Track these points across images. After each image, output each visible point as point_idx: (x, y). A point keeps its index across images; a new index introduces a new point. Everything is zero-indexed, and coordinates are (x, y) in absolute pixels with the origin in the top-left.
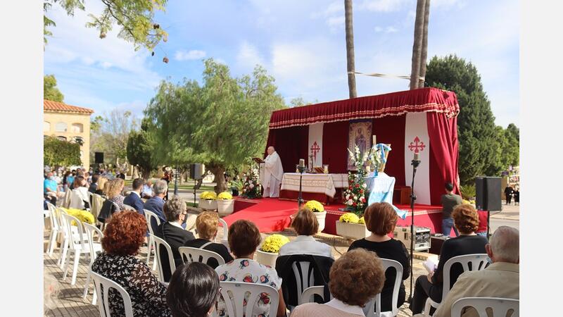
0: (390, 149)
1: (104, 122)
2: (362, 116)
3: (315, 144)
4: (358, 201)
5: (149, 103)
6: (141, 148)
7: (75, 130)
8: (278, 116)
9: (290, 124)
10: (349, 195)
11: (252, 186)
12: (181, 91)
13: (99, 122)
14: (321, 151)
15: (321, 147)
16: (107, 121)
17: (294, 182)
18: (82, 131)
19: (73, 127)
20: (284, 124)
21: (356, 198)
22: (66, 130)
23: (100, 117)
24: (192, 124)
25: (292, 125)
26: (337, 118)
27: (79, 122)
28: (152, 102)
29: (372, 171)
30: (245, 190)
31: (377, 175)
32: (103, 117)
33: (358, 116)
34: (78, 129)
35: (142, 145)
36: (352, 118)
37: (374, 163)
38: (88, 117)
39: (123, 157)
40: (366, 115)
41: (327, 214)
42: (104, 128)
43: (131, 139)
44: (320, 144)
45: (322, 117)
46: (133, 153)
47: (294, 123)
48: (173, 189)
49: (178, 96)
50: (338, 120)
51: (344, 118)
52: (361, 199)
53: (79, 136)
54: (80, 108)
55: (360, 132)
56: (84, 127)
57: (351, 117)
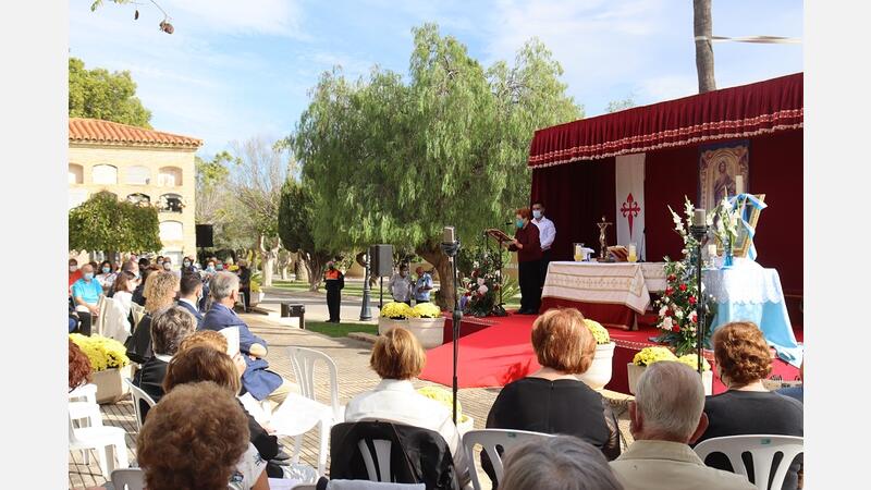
0: (765, 206)
1: (232, 163)
2: (716, 132)
3: (630, 198)
4: (685, 321)
5: (299, 122)
6: (306, 214)
7: (166, 181)
8: (546, 140)
9: (569, 157)
10: (665, 308)
11: (483, 289)
12: (361, 96)
13: (224, 163)
14: (641, 214)
15: (641, 205)
16: (238, 161)
17: (568, 281)
18: (180, 183)
19: (162, 176)
20: (557, 158)
21: (679, 314)
22: (147, 181)
23: (225, 154)
24: (383, 163)
25: (573, 159)
26: (662, 141)
27: (175, 165)
28: (303, 120)
29: (719, 254)
30: (470, 298)
31: (729, 263)
32: (231, 153)
33: (708, 133)
34: (172, 178)
35: (308, 209)
36: (695, 139)
37: (724, 236)
38: (193, 154)
39: (272, 235)
40: (723, 131)
41: (616, 349)
42: (235, 176)
43: (286, 198)
44: (640, 200)
45: (634, 139)
46: (291, 225)
47: (577, 155)
48: (361, 299)
49: (356, 103)
50: (665, 144)
51: (677, 139)
52: (690, 317)
53: (174, 192)
54: (174, 137)
55: (722, 171)
56: (184, 174)
57: (692, 136)
